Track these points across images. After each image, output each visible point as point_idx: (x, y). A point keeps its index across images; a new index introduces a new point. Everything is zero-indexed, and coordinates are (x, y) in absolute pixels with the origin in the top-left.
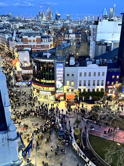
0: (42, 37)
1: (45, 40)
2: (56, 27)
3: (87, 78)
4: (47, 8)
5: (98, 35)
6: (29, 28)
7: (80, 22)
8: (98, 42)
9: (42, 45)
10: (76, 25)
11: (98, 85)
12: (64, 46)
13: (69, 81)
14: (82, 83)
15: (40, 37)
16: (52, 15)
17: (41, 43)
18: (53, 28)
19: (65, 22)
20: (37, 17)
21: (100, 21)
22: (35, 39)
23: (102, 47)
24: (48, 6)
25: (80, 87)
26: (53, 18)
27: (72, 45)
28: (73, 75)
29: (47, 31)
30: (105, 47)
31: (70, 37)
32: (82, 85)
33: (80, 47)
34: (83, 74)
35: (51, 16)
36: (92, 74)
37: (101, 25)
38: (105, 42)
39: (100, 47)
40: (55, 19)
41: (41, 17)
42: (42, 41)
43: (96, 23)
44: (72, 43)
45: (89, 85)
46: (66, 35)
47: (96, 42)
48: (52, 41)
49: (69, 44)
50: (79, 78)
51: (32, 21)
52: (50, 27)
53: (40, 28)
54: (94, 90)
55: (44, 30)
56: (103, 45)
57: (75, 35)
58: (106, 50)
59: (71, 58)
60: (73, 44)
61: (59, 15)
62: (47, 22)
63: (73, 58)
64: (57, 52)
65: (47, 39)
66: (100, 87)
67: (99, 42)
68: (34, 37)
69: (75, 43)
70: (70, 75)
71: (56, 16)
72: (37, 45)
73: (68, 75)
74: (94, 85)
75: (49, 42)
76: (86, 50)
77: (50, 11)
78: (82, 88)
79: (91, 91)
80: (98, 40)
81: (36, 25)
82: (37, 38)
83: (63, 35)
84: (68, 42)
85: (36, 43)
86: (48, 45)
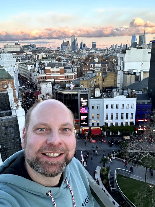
0: (65, 68)
1: (69, 71)
2: (81, 57)
3: (115, 111)
6: (52, 58)
7: (106, 51)
8: (126, 71)
9: (65, 76)
10: (102, 54)
11: (127, 118)
12: (89, 76)
14: (109, 117)
15: (63, 68)
17: (64, 74)
18: (78, 58)
19: (90, 51)
20: (61, 47)
21: (128, 49)
23: (131, 77)
25: (107, 121)
27: (97, 75)
28: (98, 107)
29: (71, 61)
30: (133, 76)
31: (95, 67)
32: (108, 118)
33: (106, 77)
34: (110, 107)
36: (120, 106)
37: (129, 53)
38: (134, 71)
39: (128, 77)
40: (80, 48)
41: (65, 47)
42: (65, 72)
44: (97, 73)
45: (117, 118)
46: (91, 65)
47: (124, 71)
48: (76, 71)
49: (94, 74)
50: (105, 111)
51: (56, 51)
52: (74, 57)
53: (63, 59)
54: (122, 124)
55: (68, 60)
56: (132, 74)
57: (101, 64)
58: (135, 80)
59: (96, 89)
60: (99, 74)
61: (84, 44)
62: (72, 51)
63: (98, 89)
64: (81, 83)
65: (71, 70)
66: (129, 121)
67: (127, 71)
68: (57, 68)
71: (81, 44)
72: (60, 76)
73: (93, 107)
74: (122, 118)
76: (113, 81)
77: (75, 40)
78: (109, 122)
79: (119, 125)
80: (126, 69)
81: (60, 56)
82: (60, 69)
83: (88, 65)
84: (93, 72)
85: (59, 74)
86: (72, 76)
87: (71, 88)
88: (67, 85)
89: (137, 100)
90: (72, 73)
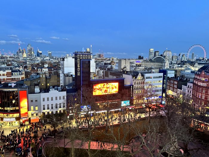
0: (12, 71)
1: (16, 74)
2: (34, 63)
3: (50, 103)
4: (28, 45)
5: (65, 68)
6: (3, 64)
7: (60, 59)
8: (65, 74)
9: (12, 78)
10: (55, 61)
11: (60, 107)
12: (33, 78)
13: (33, 107)
14: (46, 107)
15: (10, 71)
16: (34, 52)
17: (11, 77)
18: (31, 64)
19: (45, 59)
20: (17, 54)
21: (66, 58)
22: (5, 73)
23: (69, 78)
24: (29, 44)
25: (44, 111)
26: (34, 55)
27: (41, 77)
28: (36, 101)
29: (23, 66)
30: (71, 78)
31: (43, 71)
32: (45, 109)
33: (50, 78)
34: (46, 99)
35: (32, 53)
36: (54, 99)
37: (67, 61)
38: (71, 74)
39: (67, 78)
40: (36, 56)
41: (21, 54)
42: (12, 75)
43: (63, 59)
44: (41, 75)
45: (52, 108)
46: (39, 69)
47: (64, 74)
48: (24, 74)
49: (38, 76)
50: (43, 103)
51: (10, 57)
52: (28, 63)
53: (15, 64)
54: (57, 112)
55: (20, 65)
56: (70, 76)
57: (48, 69)
58: (72, 80)
59: (36, 87)
60: (43, 76)
61: (40, 52)
62: (27, 58)
63: (37, 86)
64: (25, 83)
65: (18, 73)
66: (62, 109)
67: (67, 74)
68: (3, 71)
69: (44, 75)
70: (34, 101)
71: (38, 53)
72: (7, 79)
73: (32, 101)
74: (56, 107)
75: (20, 75)
76: (56, 81)
77: (31, 48)
78: (46, 111)
79: (54, 113)
80: (66, 72)
81: (13, 61)
82: (7, 72)
83: (36, 69)
84: (37, 75)
85: (6, 76)
86: (19, 78)
87: (13, 86)
88: (9, 85)
89: (67, 93)
90: (19, 76)
